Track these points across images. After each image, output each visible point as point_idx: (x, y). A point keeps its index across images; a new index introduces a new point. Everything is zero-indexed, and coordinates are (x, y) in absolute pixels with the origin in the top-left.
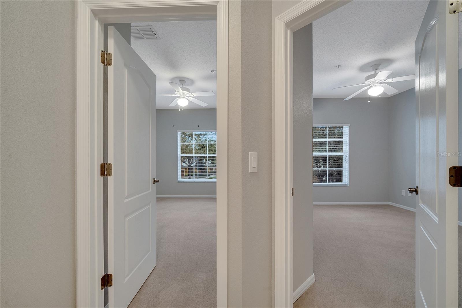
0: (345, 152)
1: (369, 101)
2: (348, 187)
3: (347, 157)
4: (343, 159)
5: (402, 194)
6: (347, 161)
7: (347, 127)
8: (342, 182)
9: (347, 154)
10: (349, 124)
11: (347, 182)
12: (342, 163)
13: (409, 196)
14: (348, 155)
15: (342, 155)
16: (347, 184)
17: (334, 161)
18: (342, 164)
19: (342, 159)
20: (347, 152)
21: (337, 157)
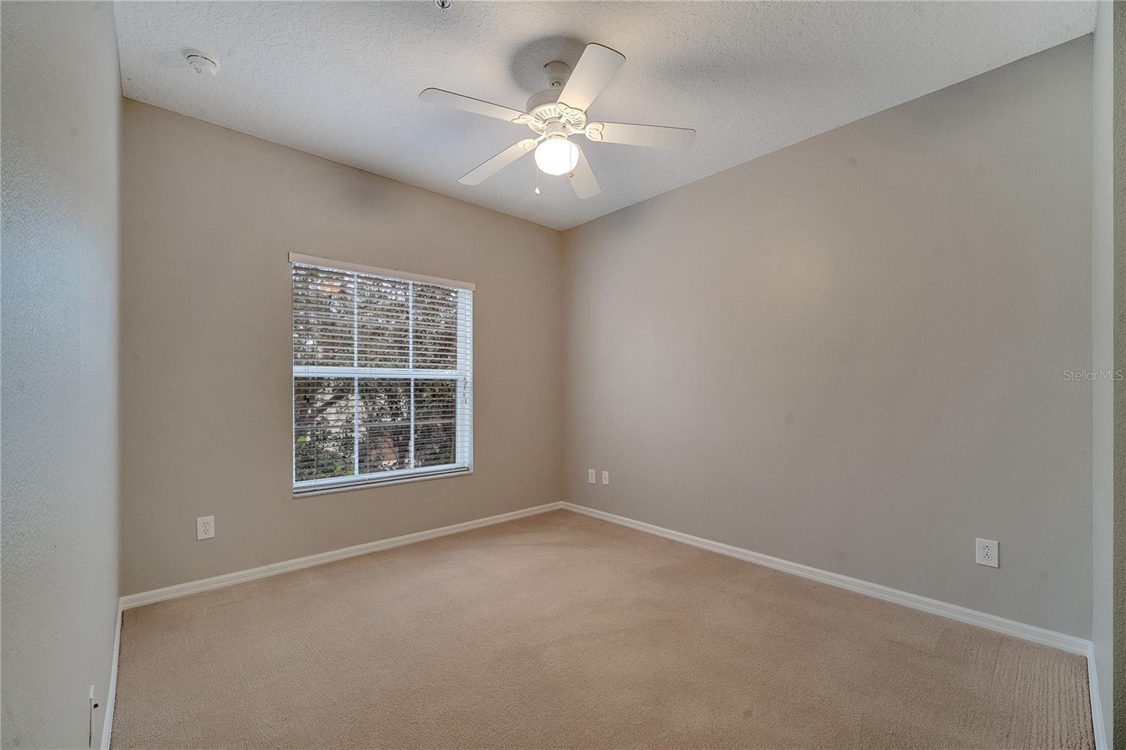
0: (462, 370)
1: (537, 191)
2: (470, 475)
3: (468, 385)
4: (458, 390)
5: (590, 479)
6: (469, 396)
7: (467, 291)
8: (454, 462)
9: (468, 374)
10: (474, 285)
11: (467, 460)
12: (454, 401)
13: (604, 483)
14: (469, 379)
15: (453, 378)
16: (466, 466)
17: (434, 396)
18: (454, 407)
19: (455, 391)
20: (468, 368)
21: (442, 385)
